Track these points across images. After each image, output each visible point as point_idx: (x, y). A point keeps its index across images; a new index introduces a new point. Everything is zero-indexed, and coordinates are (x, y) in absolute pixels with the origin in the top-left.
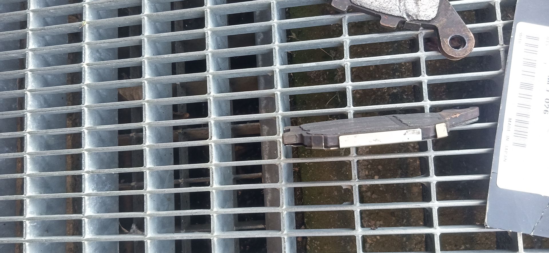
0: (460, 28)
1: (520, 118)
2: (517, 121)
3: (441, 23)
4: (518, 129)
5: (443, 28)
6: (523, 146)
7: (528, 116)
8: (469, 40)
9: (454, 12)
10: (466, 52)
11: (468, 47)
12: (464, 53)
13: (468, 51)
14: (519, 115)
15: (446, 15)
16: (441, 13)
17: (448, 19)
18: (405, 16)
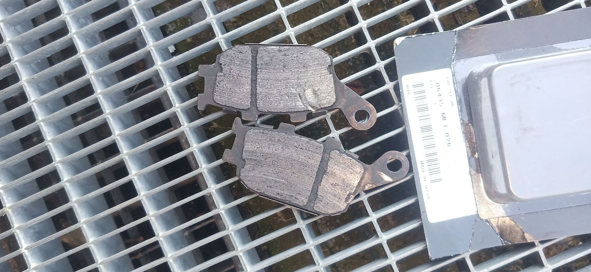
0: (360, 103)
1: (430, 158)
2: (428, 161)
3: (342, 103)
4: (431, 167)
5: (345, 108)
6: (440, 180)
7: (436, 154)
8: (371, 111)
9: (350, 91)
10: (372, 122)
11: (372, 118)
12: (370, 124)
13: (373, 121)
14: (428, 155)
15: (344, 96)
16: (339, 95)
17: (346, 98)
18: (310, 108)
